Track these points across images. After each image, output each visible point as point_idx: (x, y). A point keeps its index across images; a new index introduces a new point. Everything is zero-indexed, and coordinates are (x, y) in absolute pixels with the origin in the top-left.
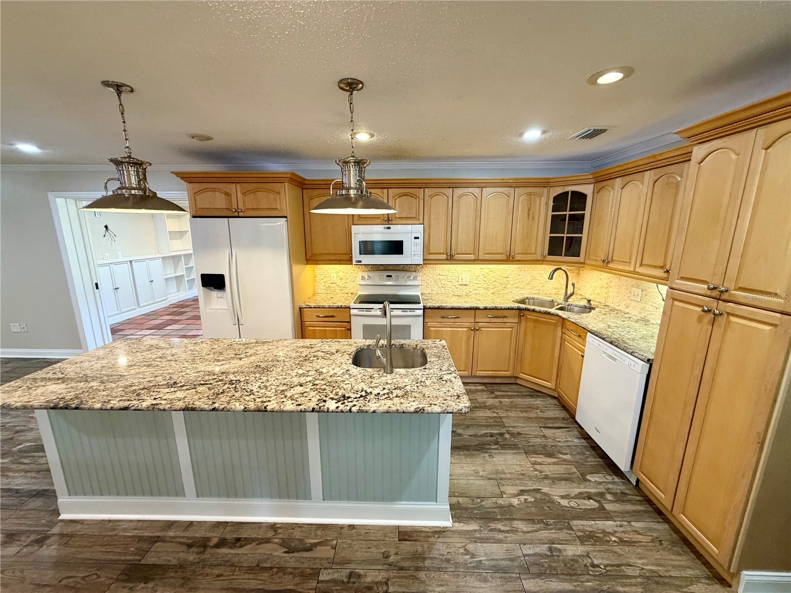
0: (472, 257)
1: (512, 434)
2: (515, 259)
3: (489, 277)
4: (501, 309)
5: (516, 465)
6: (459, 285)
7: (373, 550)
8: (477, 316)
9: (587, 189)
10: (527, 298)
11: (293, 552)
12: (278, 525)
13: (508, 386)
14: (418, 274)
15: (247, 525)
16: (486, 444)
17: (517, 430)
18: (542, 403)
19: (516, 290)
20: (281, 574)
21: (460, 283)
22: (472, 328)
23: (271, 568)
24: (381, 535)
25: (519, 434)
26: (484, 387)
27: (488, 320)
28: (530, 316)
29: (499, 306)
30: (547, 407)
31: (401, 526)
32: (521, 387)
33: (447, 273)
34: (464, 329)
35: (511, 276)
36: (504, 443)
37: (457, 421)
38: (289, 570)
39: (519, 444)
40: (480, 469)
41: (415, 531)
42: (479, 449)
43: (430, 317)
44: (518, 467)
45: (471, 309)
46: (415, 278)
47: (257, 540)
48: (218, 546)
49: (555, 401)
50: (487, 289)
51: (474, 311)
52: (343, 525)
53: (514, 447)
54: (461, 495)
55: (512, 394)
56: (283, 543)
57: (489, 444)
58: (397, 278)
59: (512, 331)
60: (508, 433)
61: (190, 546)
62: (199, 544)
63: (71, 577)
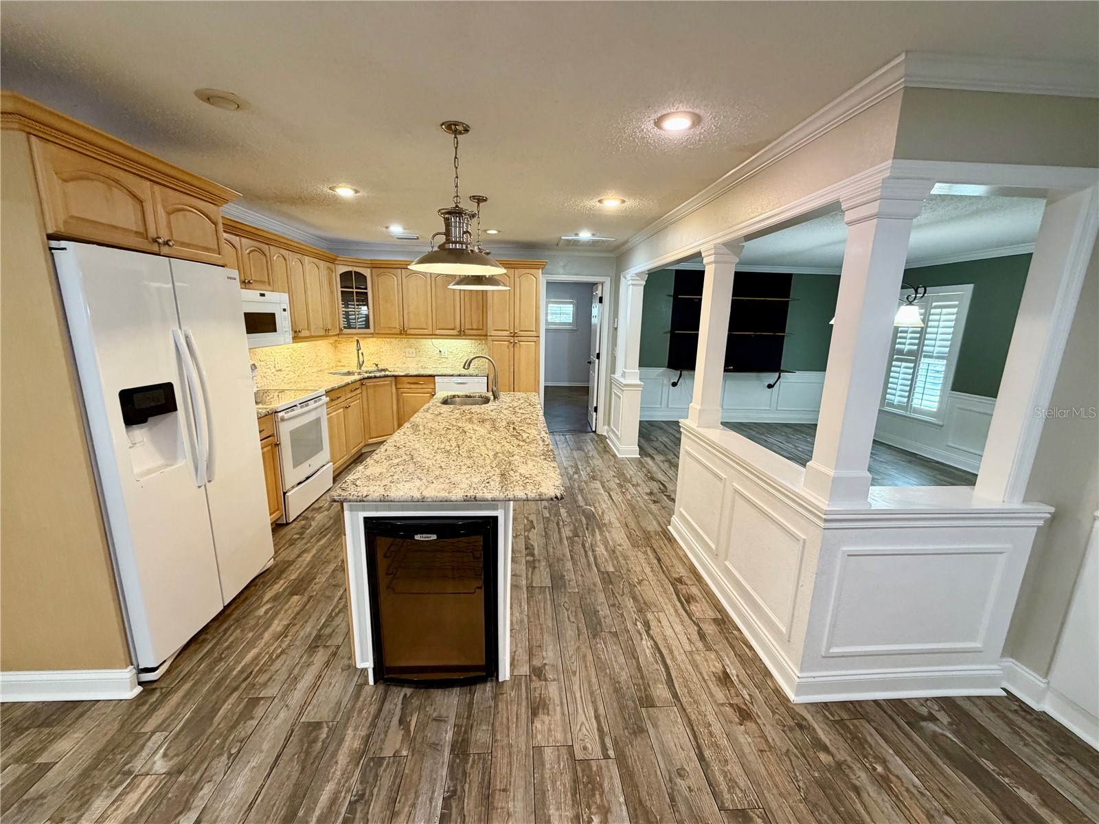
2: (329, 333)
9: (366, 272)
22: (345, 407)
27: (351, 394)
34: (342, 410)
48: (533, 555)
56: (529, 531)
59: (360, 402)
61: (534, 568)
62: (532, 565)
63: (569, 618)
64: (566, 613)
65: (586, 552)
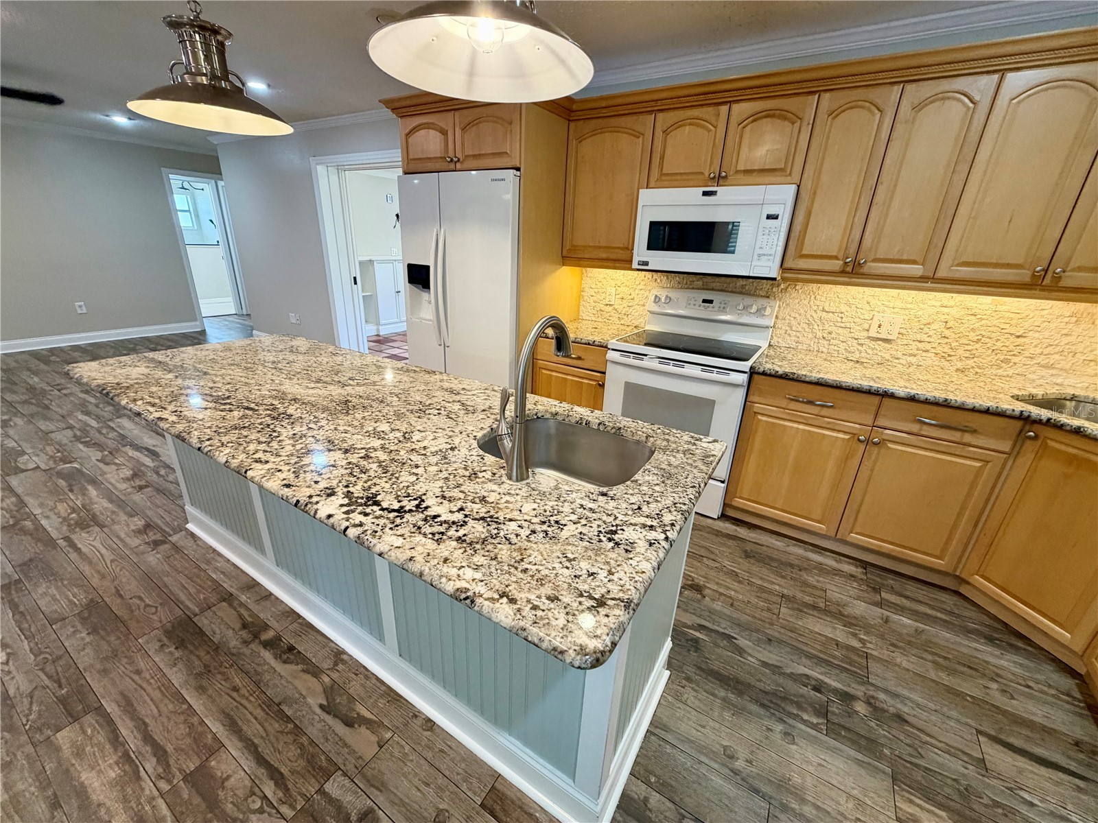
0: (917, 270)
1: (877, 710)
2: (1062, 284)
3: (961, 330)
4: (961, 408)
5: (849, 796)
6: (869, 338)
7: (430, 792)
8: (882, 412)
10: (1073, 398)
11: (329, 713)
12: (345, 657)
13: (932, 590)
14: (772, 303)
15: (315, 634)
16: (792, 702)
17: (899, 706)
18: (1018, 671)
19: (1044, 372)
20: (290, 738)
21: (873, 334)
22: (862, 438)
23: (289, 719)
24: (461, 771)
25: (900, 719)
26: (860, 570)
27: (915, 428)
28: (1057, 443)
29: (957, 397)
30: (1028, 687)
31: (504, 778)
32: (966, 604)
33: (843, 308)
34: (841, 435)
35: (1037, 335)
36: (842, 721)
37: (750, 618)
38: (304, 740)
39: (883, 745)
40: (742, 753)
41: (521, 808)
42: (766, 702)
43: (761, 393)
44: (850, 805)
45: (869, 392)
46: (760, 312)
47: (308, 664)
48: (267, 645)
49: (1068, 683)
50: (947, 357)
51: (876, 400)
52: (419, 712)
53: (868, 745)
54: (663, 788)
55: (929, 612)
56: (329, 692)
57: (799, 706)
58: (722, 306)
59: (980, 469)
60: (869, 703)
61: (245, 626)
62: (253, 629)
63: (140, 598)
64: (147, 601)
65: (148, 738)
